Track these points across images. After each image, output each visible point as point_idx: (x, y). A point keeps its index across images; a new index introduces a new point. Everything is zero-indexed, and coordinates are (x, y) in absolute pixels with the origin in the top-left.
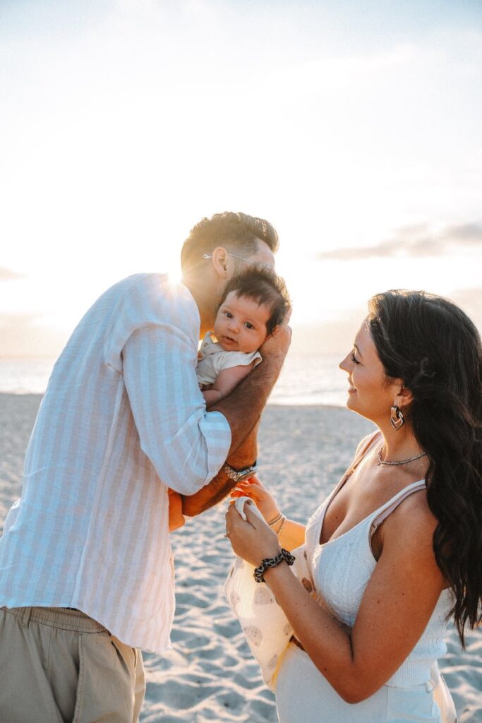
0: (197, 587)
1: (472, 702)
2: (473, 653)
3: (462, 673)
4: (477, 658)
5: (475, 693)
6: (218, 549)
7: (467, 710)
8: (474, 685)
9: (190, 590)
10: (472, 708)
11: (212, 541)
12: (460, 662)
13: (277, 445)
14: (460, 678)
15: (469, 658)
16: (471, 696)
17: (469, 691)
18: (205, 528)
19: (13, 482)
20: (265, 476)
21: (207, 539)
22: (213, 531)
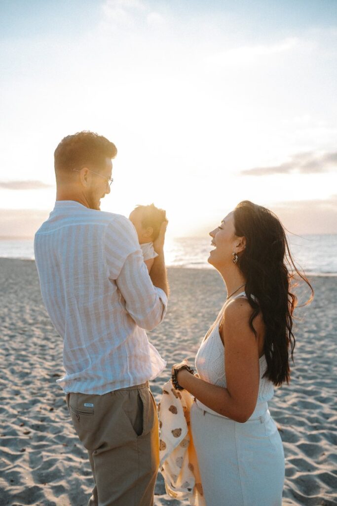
0: (161, 382)
1: (327, 450)
2: (331, 423)
3: (323, 434)
4: (334, 426)
5: (329, 445)
6: (175, 360)
7: (324, 454)
8: (329, 441)
9: (157, 384)
10: (327, 453)
11: (171, 355)
12: (322, 428)
13: (214, 296)
14: (321, 437)
15: (328, 425)
16: (327, 447)
17: (326, 444)
18: (167, 347)
19: (46, 317)
20: (206, 315)
21: (168, 354)
22: (172, 349)
